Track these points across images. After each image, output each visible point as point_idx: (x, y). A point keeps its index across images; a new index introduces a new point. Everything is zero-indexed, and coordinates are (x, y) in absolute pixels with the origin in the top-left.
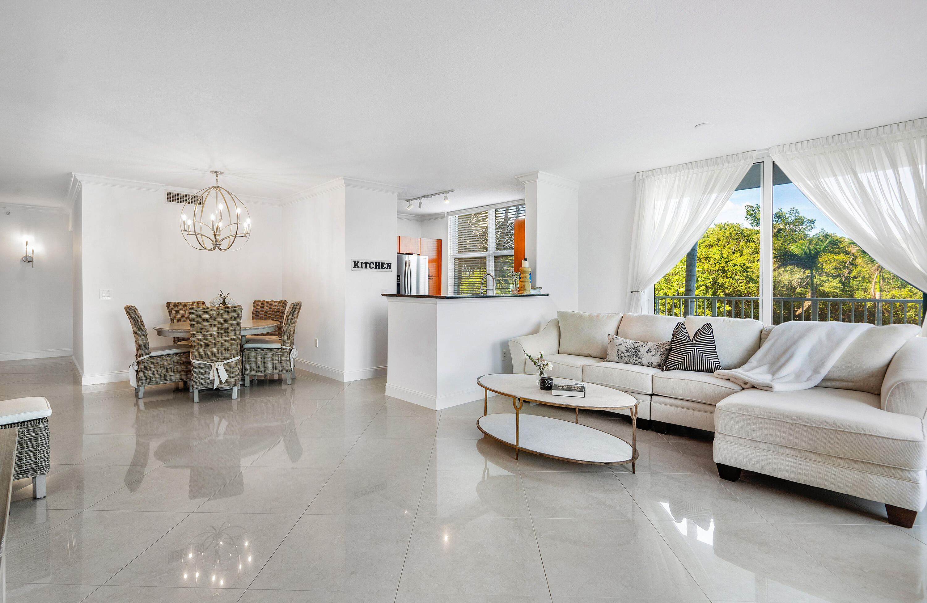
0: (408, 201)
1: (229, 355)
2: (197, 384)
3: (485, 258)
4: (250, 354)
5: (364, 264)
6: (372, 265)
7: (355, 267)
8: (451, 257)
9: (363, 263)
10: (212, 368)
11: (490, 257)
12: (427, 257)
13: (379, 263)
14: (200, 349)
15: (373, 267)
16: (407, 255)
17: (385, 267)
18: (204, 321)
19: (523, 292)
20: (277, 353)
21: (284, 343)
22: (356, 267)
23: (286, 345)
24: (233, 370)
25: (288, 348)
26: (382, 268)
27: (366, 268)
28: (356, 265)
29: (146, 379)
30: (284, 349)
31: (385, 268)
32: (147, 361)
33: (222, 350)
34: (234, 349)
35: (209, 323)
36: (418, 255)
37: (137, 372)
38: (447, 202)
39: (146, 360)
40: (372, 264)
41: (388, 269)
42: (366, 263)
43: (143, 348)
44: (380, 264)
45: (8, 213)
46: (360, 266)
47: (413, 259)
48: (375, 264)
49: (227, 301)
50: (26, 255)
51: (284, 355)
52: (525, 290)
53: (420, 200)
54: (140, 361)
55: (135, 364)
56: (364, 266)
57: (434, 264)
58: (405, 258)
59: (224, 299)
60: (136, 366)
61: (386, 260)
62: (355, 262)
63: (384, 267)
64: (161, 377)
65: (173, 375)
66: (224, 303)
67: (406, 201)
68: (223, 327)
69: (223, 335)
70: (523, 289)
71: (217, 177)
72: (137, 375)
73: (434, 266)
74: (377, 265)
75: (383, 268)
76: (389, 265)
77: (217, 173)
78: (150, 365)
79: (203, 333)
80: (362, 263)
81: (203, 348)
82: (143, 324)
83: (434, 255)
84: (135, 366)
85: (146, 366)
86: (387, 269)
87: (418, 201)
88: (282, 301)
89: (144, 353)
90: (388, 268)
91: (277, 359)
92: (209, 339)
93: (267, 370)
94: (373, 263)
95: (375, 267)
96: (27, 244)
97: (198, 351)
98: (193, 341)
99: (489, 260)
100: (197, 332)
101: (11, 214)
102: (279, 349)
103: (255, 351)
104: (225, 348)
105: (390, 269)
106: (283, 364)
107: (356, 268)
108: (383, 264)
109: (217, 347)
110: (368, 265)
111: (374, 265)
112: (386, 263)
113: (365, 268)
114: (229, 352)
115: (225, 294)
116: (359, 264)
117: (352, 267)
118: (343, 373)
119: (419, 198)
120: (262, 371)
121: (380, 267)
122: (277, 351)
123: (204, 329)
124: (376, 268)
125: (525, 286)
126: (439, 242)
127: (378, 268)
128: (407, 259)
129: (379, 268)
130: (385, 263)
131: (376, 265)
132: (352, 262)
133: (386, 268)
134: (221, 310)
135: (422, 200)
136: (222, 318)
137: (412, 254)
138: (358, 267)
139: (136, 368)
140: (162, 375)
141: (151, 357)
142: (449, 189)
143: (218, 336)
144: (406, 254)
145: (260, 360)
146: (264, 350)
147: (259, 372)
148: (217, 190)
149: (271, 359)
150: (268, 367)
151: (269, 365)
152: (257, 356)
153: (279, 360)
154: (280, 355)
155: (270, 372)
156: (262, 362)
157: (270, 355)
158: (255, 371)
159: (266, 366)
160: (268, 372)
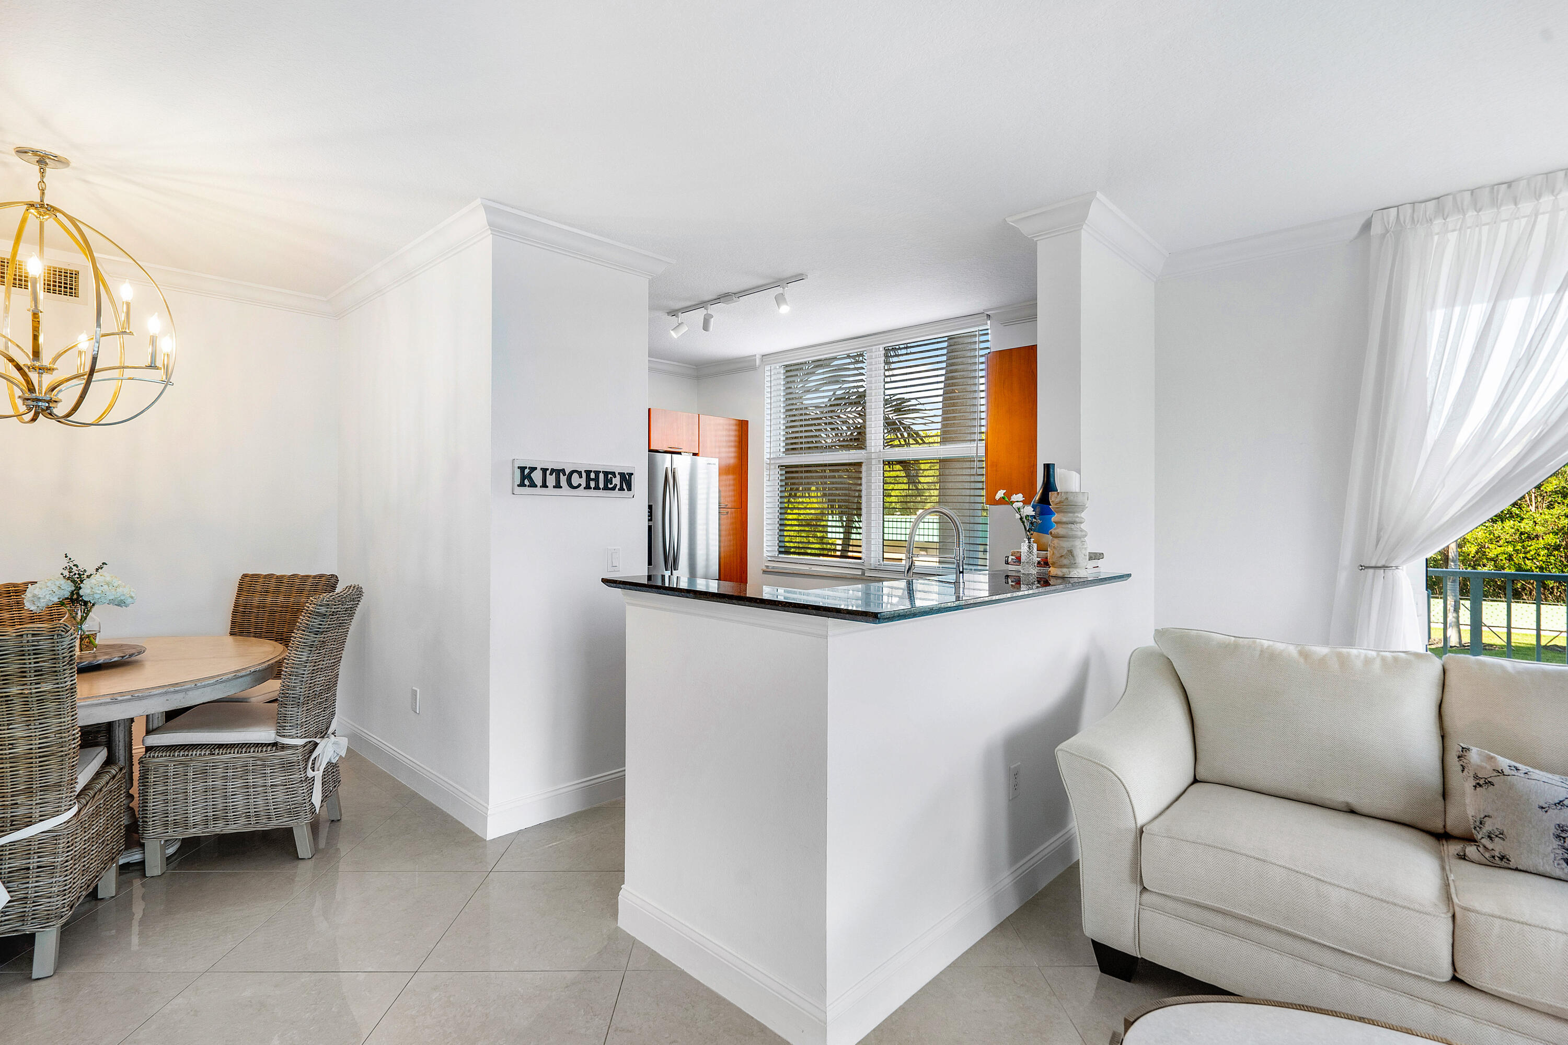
0: (673, 313)
1: (21, 811)
3: (859, 464)
4: (162, 770)
5: (551, 474)
6: (575, 480)
7: (522, 485)
8: (772, 462)
9: (548, 472)
11: (874, 462)
12: (716, 461)
13: (597, 473)
15: (580, 485)
16: (669, 455)
17: (616, 485)
19: (1065, 570)
20: (259, 763)
21: (284, 727)
22: (526, 482)
23: (294, 732)
24: (40, 865)
25: (300, 742)
26: (606, 488)
27: (558, 486)
28: (526, 477)
30: (284, 747)
31: (613, 489)
34: (47, 788)
36: (695, 454)
38: (784, 309)
40: (575, 476)
41: (624, 490)
42: (558, 472)
44: (601, 476)
46: (539, 482)
47: (682, 463)
48: (584, 475)
49: (88, 591)
51: (287, 766)
52: (1073, 565)
53: (706, 309)
56: (551, 480)
57: (731, 477)
58: (665, 461)
59: (77, 587)
61: (618, 464)
62: (522, 469)
63: (611, 484)
66: (76, 600)
67: (669, 314)
70: (1065, 562)
71: (43, 174)
73: (732, 482)
74: (593, 480)
75: (610, 486)
76: (627, 480)
77: (42, 160)
80: (544, 471)
83: (729, 455)
86: (621, 489)
87: (699, 314)
88: (321, 576)
90: (625, 487)
91: (260, 782)
93: (225, 818)
94: (580, 473)
95: (584, 485)
99: (869, 469)
102: (269, 748)
103: (179, 756)
105: (629, 489)
106: (281, 797)
107: (526, 486)
108: (610, 476)
110: (563, 479)
111: (581, 477)
112: (619, 473)
113: (554, 487)
115: (87, 564)
116: (537, 477)
117: (513, 482)
118: (484, 808)
119: (702, 304)
120: (206, 822)
121: (601, 486)
122: (260, 755)
124: (588, 487)
125: (1075, 553)
126: (743, 427)
127: (594, 489)
128: (668, 465)
129: (597, 488)
130: (614, 474)
131: (588, 479)
132: (513, 466)
133: (618, 487)
135: (712, 309)
137: (680, 453)
138: (532, 485)
142: (790, 271)
144: (666, 452)
145: (200, 786)
146: (214, 754)
147: (195, 826)
148: (41, 217)
149: (239, 783)
150: (228, 808)
151: (232, 802)
152: (187, 775)
153: (266, 786)
154: (269, 768)
155: (234, 824)
156: (208, 793)
157: (237, 768)
158: (181, 824)
159: (220, 807)
160: (228, 824)
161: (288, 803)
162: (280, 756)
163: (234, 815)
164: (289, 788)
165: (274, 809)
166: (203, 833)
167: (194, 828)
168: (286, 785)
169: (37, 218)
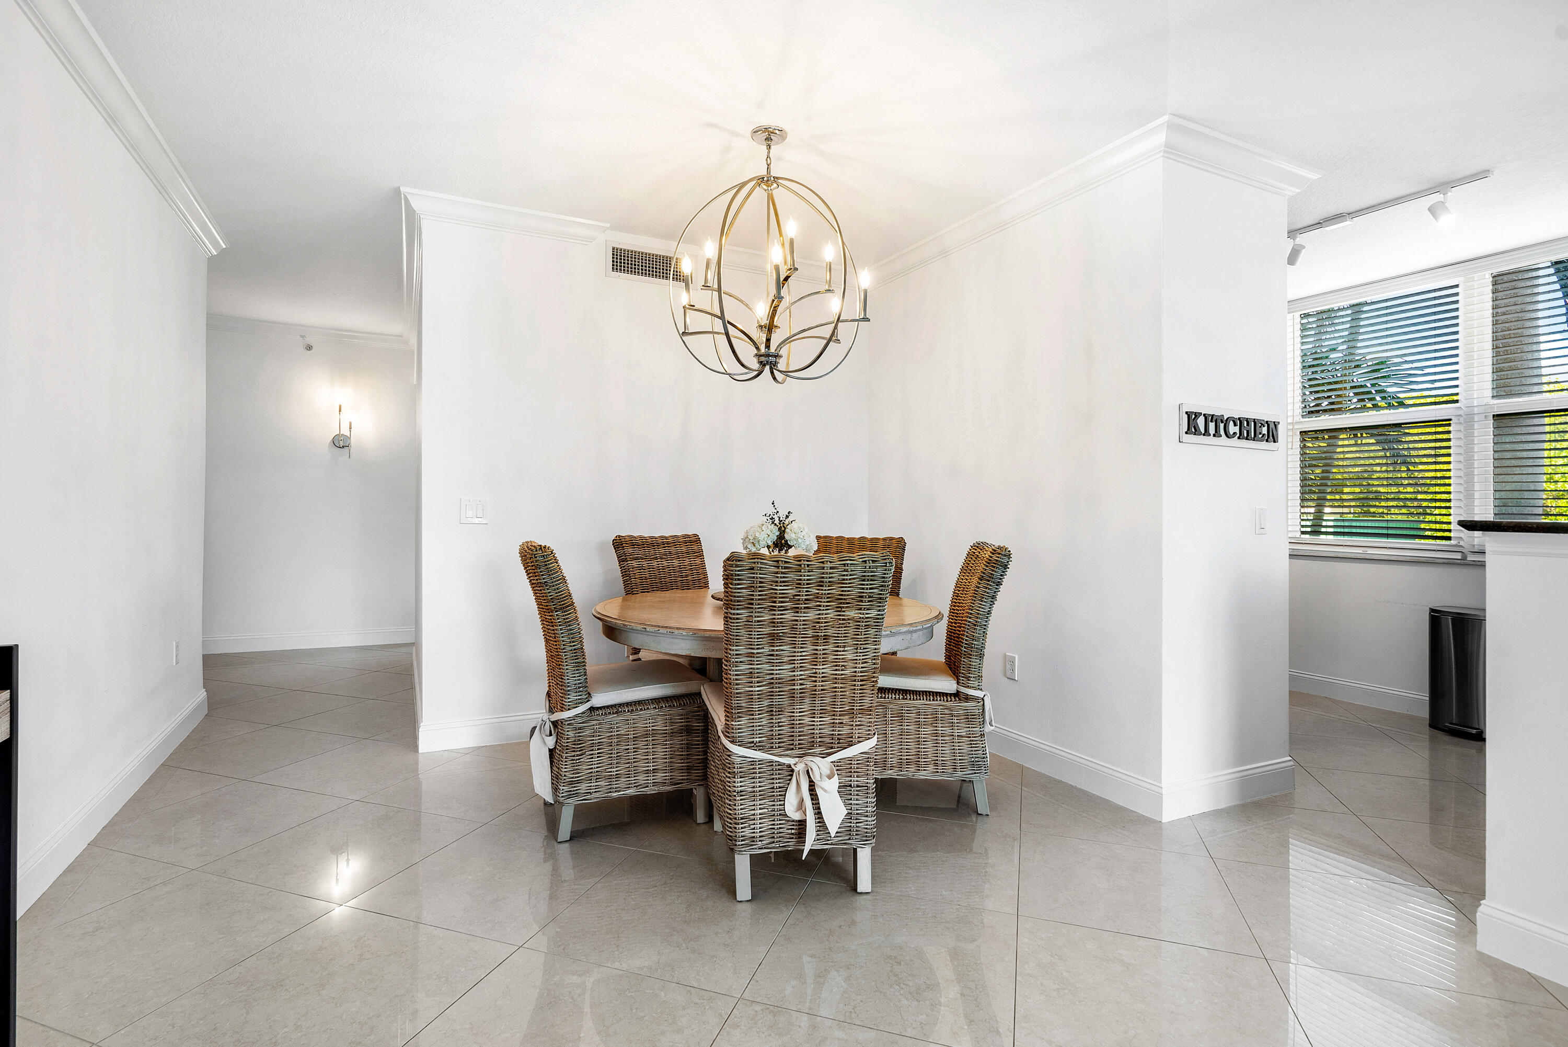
1: (845, 730)
2: (747, 832)
5: (1212, 422)
6: (1231, 426)
7: (1187, 432)
9: (1209, 419)
10: (792, 775)
13: (1248, 421)
14: (756, 706)
15: (1234, 434)
18: (772, 609)
20: (947, 712)
21: (965, 679)
22: (1191, 430)
24: (858, 786)
26: (1254, 439)
27: (1217, 434)
28: (1190, 424)
29: (579, 782)
30: (967, 699)
31: (1261, 440)
32: (583, 723)
33: (823, 712)
34: (862, 711)
35: (789, 615)
37: (551, 752)
39: (580, 720)
40: (1231, 422)
42: (1217, 420)
43: (572, 682)
44: (1251, 424)
45: (309, 348)
46: (1202, 429)
48: (1238, 423)
50: (338, 433)
54: (562, 722)
55: (547, 727)
56: (1212, 428)
59: (782, 531)
60: (551, 735)
61: (1266, 413)
62: (1187, 416)
63: (1259, 434)
64: (618, 776)
65: (651, 768)
66: (781, 543)
68: (830, 632)
69: (831, 658)
71: (769, 147)
72: (552, 762)
74: (1245, 428)
75: (1258, 437)
76: (1272, 430)
77: (769, 136)
78: (591, 737)
79: (766, 650)
80: (1206, 417)
81: (766, 703)
82: (572, 604)
84: (548, 733)
85: (578, 741)
88: (890, 539)
89: (573, 697)
90: (1270, 438)
91: (948, 731)
92: (785, 672)
93: (917, 763)
94: (1234, 422)
95: (1237, 434)
96: (340, 411)
97: (750, 712)
98: (733, 677)
100: (750, 645)
101: (313, 349)
102: (953, 698)
104: (833, 704)
105: (1274, 441)
106: (966, 748)
107: (1190, 434)
108: (1259, 425)
109: (807, 700)
110: (1221, 427)
111: (1235, 425)
112: (1266, 422)
113: (1214, 435)
114: (846, 719)
115: (782, 514)
116: (1201, 422)
117: (1179, 431)
118: (1156, 789)
120: (901, 765)
121: (1252, 435)
122: (948, 704)
123: (771, 635)
124: (1240, 436)
127: (1247, 438)
131: (1241, 428)
132: (1180, 412)
134: (831, 568)
136: (830, 598)
138: (1197, 432)
139: (551, 742)
140: (622, 769)
141: (592, 709)
143: (814, 662)
145: (897, 730)
146: (906, 699)
147: (892, 768)
148: (769, 188)
149: (929, 730)
150: (920, 754)
151: (924, 748)
152: (886, 717)
153: (953, 735)
154: (956, 718)
155: (924, 770)
156: (903, 737)
157: (927, 715)
158: (880, 764)
159: (913, 752)
160: (919, 770)
161: (972, 756)
162: (966, 706)
163: (924, 762)
164: (973, 741)
165: (960, 760)
166: (898, 775)
167: (891, 769)
168: (970, 737)
169: (766, 190)
